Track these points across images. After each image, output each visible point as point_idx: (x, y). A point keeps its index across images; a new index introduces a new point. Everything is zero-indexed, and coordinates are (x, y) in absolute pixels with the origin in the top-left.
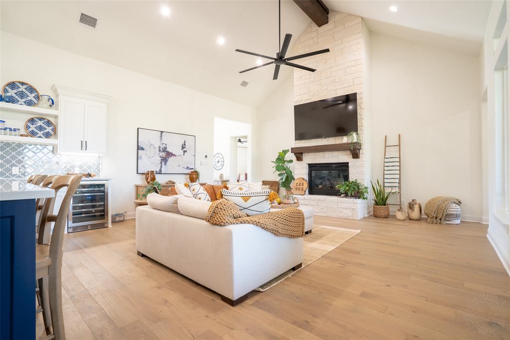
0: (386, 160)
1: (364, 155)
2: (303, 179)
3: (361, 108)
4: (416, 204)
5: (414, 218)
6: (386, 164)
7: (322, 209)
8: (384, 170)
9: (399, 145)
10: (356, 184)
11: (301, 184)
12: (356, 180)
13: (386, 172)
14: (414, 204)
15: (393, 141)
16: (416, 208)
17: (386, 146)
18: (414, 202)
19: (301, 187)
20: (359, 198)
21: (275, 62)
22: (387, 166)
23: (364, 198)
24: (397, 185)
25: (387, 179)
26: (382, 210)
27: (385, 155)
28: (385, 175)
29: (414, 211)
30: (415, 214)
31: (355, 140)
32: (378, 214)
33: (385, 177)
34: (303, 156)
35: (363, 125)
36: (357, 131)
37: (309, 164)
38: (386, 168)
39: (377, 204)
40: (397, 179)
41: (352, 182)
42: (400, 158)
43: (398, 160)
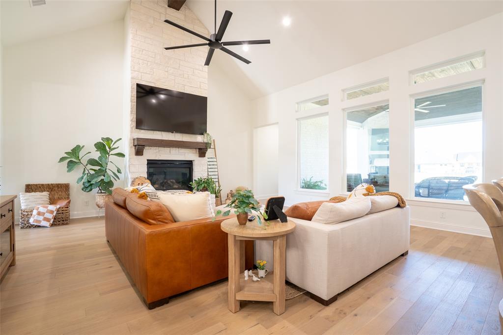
2: (145, 178)
9: (215, 149)
21: (209, 44)
22: (209, 165)
34: (145, 150)
37: (149, 160)
43: (216, 160)
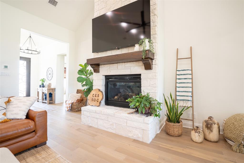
0: (178, 73)
1: (157, 66)
2: (99, 90)
3: (155, 15)
4: (215, 124)
5: (213, 140)
6: (178, 77)
7: (111, 125)
8: (176, 83)
9: (191, 58)
10: (148, 99)
11: (97, 96)
12: (148, 94)
13: (178, 85)
14: (212, 124)
15: (184, 53)
16: (215, 127)
17: (177, 59)
18: (211, 120)
19: (96, 98)
20: (151, 115)
22: (179, 79)
23: (156, 115)
24: (190, 98)
25: (179, 92)
26: (175, 128)
27: (177, 68)
28: (177, 88)
29: (212, 131)
30: (214, 135)
31: (147, 48)
32: (171, 132)
33: (177, 90)
34: (100, 68)
35: (157, 33)
36: (150, 38)
37: (106, 76)
38: (178, 81)
39: (169, 120)
40: (190, 92)
41: (144, 96)
42: (192, 70)
43: (190, 72)
